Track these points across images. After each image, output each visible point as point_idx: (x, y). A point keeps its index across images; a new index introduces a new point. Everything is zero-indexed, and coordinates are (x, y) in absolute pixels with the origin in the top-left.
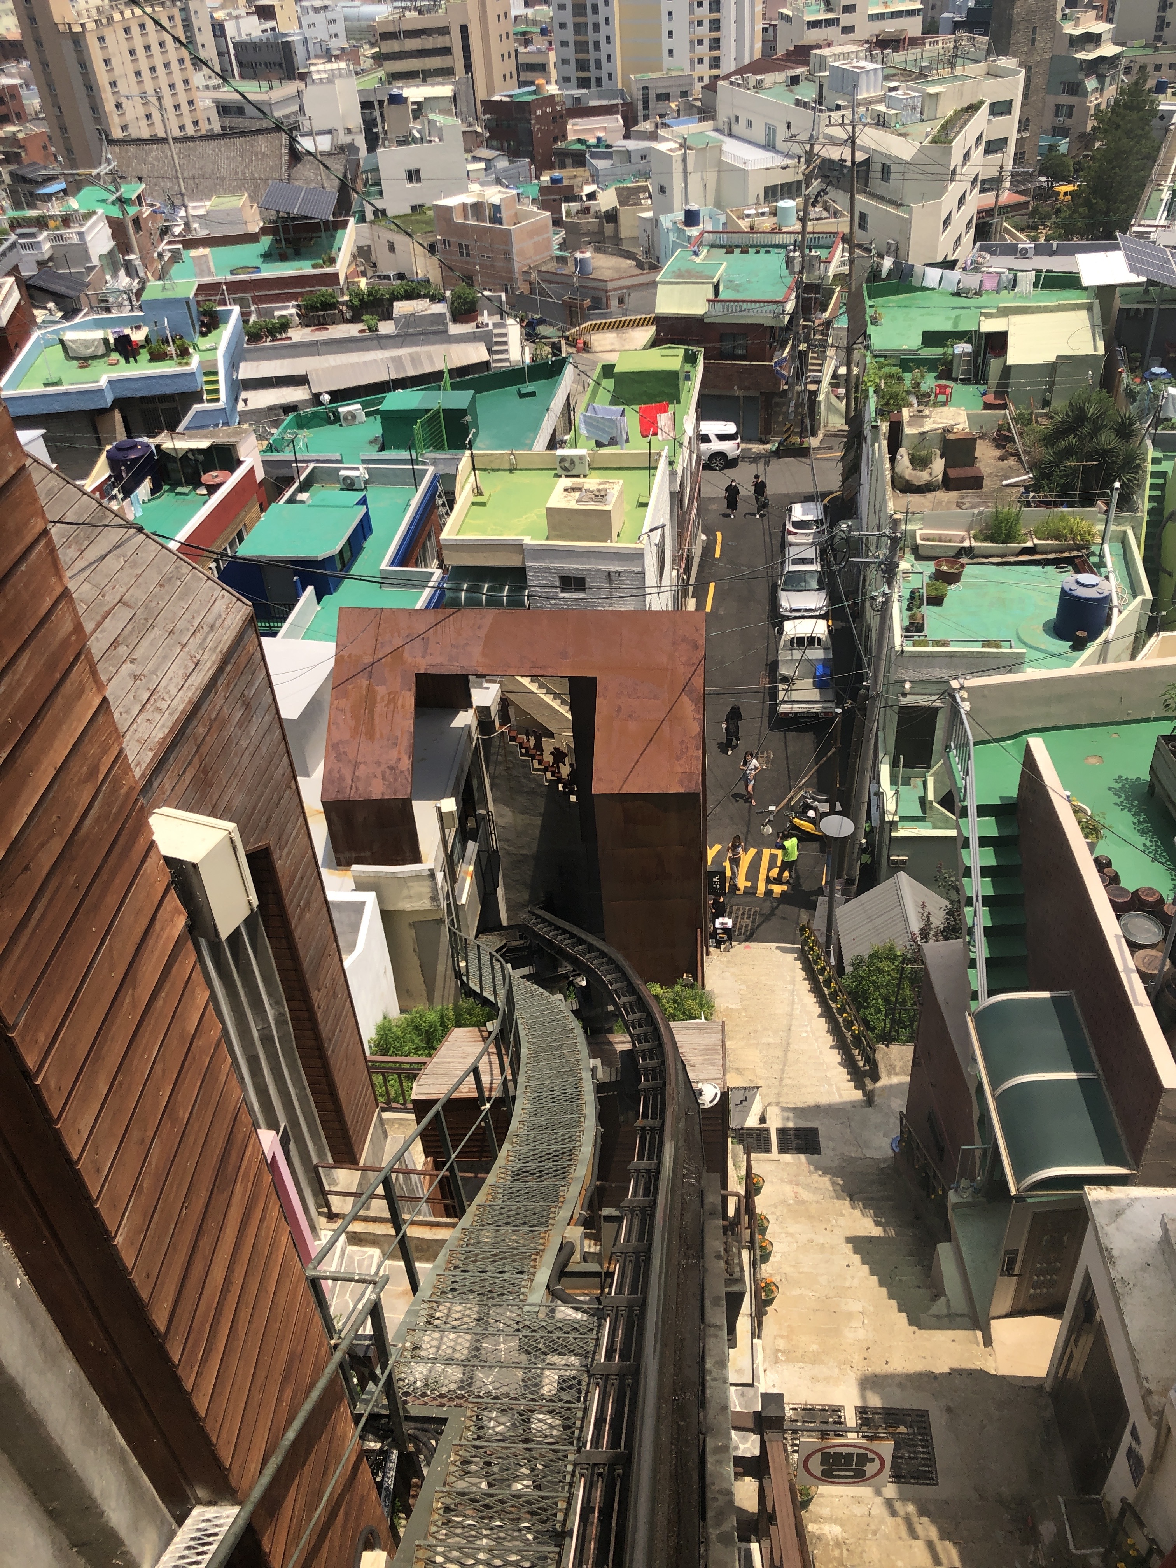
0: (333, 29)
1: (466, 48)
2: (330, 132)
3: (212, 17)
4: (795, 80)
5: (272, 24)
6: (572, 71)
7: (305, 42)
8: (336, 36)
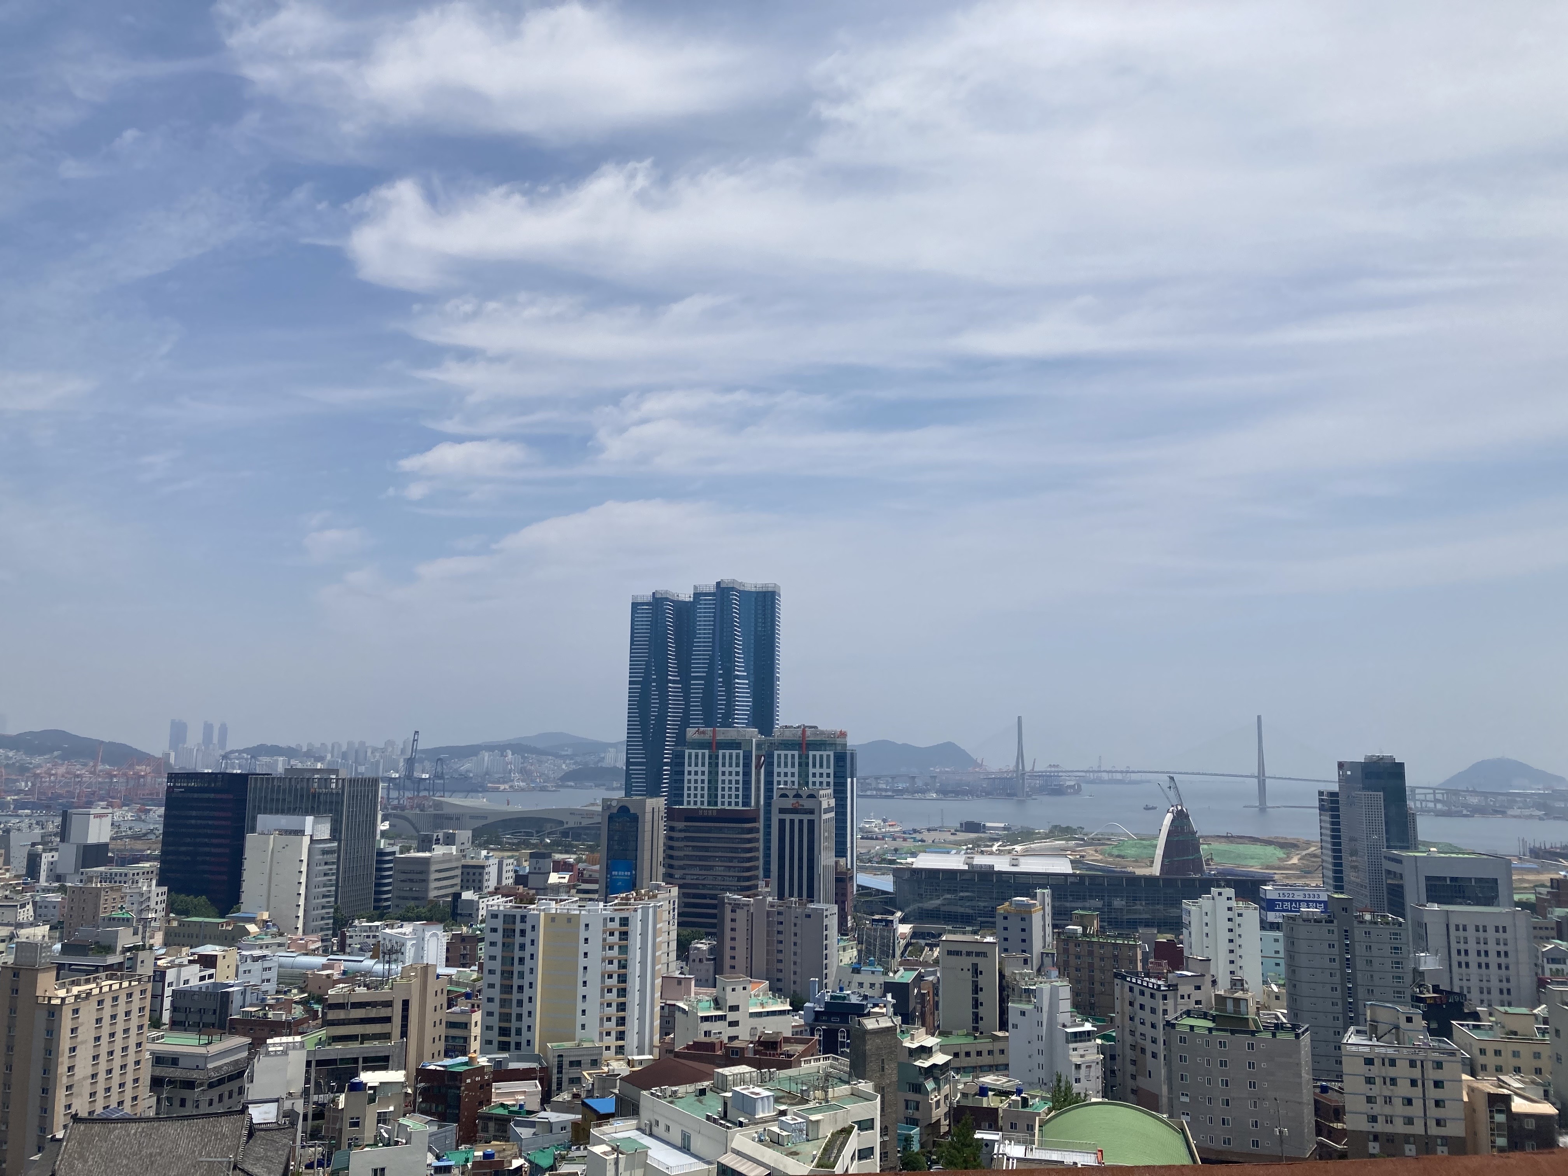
0: (267, 975)
1: (405, 1018)
2: (277, 1100)
3: (155, 963)
4: (702, 1092)
5: (212, 971)
6: (494, 1036)
7: (244, 993)
8: (268, 981)
